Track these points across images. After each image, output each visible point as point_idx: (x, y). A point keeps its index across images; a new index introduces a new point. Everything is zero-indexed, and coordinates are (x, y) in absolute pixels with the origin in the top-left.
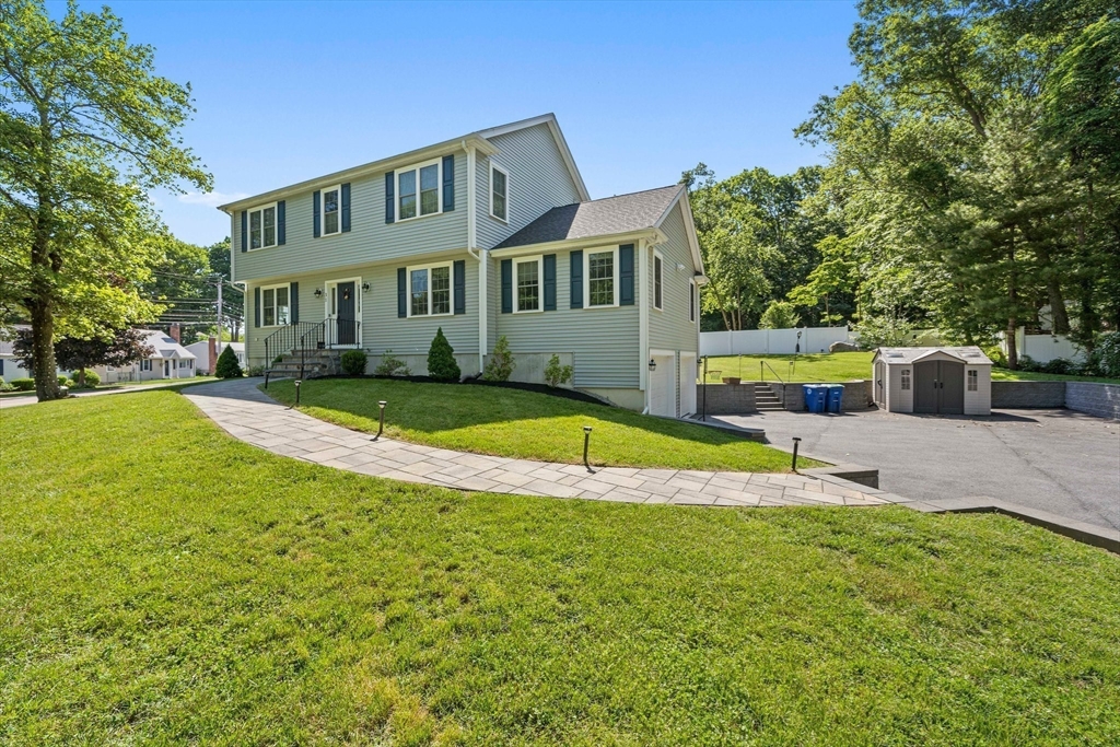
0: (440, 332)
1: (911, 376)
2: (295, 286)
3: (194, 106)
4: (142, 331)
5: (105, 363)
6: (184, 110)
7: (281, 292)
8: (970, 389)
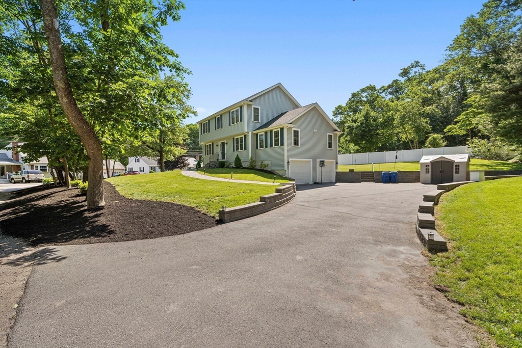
0: (237, 155)
1: (430, 168)
2: (213, 143)
3: (192, 93)
4: (187, 158)
5: (178, 168)
6: (190, 95)
7: (210, 145)
8: (456, 173)
